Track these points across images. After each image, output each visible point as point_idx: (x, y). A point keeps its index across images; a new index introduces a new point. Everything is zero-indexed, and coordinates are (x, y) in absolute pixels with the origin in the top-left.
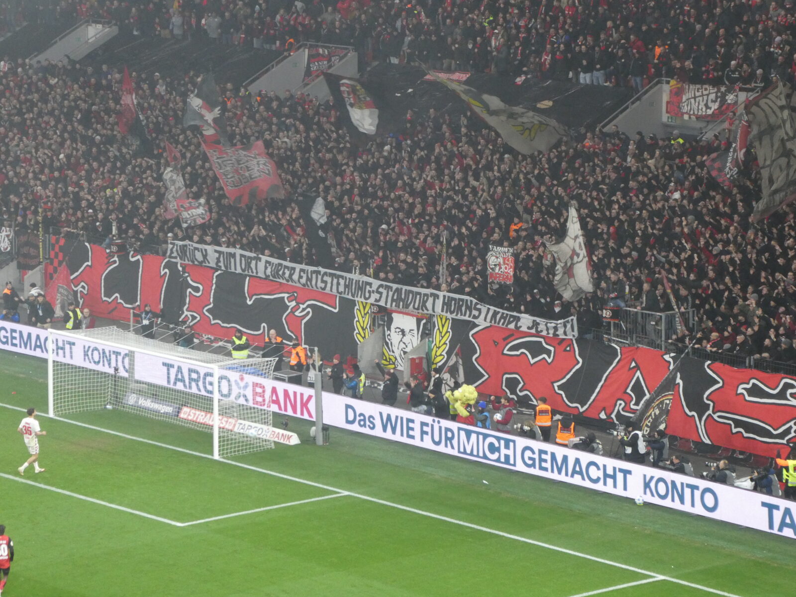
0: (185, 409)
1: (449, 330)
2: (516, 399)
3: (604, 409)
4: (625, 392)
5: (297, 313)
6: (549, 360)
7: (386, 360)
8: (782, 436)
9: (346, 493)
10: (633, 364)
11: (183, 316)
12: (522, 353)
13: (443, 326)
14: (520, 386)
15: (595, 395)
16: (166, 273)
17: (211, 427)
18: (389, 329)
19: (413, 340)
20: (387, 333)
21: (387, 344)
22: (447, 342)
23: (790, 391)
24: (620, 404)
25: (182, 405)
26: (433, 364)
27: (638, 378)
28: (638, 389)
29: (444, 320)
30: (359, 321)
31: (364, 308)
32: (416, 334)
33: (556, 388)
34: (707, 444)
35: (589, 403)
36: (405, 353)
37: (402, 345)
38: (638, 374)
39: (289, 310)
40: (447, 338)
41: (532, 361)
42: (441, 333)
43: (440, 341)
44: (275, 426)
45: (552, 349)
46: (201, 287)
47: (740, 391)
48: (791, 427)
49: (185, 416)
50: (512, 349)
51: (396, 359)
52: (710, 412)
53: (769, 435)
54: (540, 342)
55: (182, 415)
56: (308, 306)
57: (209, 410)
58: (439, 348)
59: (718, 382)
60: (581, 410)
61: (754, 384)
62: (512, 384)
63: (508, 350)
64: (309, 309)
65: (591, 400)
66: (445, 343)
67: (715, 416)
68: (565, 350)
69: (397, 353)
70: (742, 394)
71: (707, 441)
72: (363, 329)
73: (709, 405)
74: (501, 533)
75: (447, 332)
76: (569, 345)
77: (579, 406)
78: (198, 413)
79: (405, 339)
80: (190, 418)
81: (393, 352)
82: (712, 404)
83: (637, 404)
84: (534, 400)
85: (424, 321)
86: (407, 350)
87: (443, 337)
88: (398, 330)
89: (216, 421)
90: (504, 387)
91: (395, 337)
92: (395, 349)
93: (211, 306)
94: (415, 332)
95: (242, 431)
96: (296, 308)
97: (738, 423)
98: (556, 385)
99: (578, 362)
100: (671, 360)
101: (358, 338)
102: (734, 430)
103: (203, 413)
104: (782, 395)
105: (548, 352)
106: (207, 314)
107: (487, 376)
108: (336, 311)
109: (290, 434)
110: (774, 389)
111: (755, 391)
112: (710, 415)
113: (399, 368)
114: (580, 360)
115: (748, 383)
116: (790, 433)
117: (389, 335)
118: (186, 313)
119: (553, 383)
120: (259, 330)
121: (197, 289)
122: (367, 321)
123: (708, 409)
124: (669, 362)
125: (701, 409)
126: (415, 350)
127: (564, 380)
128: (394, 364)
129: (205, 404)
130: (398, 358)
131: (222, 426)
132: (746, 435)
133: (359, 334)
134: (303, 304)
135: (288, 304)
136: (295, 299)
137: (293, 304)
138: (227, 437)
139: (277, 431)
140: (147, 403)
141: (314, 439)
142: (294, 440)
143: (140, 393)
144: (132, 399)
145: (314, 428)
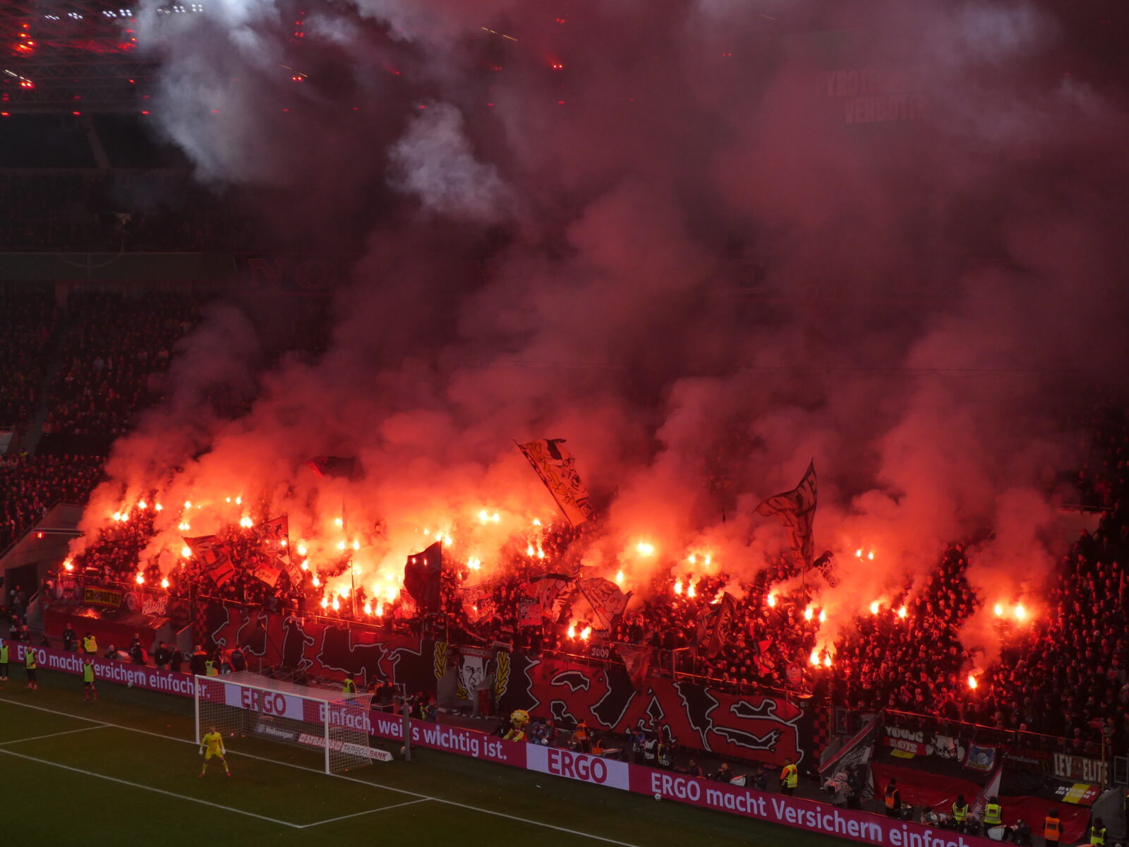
0: (303, 735)
1: (509, 668)
2: (561, 720)
3: (629, 726)
4: (645, 713)
5: (389, 658)
6: (586, 689)
7: (459, 692)
8: (765, 744)
9: (430, 798)
10: (650, 691)
11: (300, 662)
12: (566, 684)
13: (504, 665)
14: (564, 709)
15: (622, 715)
16: (287, 628)
17: (323, 749)
18: (462, 668)
19: (480, 677)
20: (460, 671)
21: (460, 679)
22: (507, 677)
23: (770, 709)
24: (641, 722)
25: (301, 732)
26: (496, 695)
27: (654, 701)
28: (655, 711)
29: (504, 660)
30: (437, 662)
31: (442, 650)
32: (482, 672)
33: (592, 711)
34: (709, 752)
35: (618, 721)
36: (474, 686)
37: (472, 681)
38: (654, 698)
39: (383, 656)
40: (507, 674)
41: (573, 690)
42: (502, 670)
43: (501, 677)
44: (371, 746)
45: (588, 680)
46: (313, 640)
47: (732, 709)
48: (771, 737)
49: (303, 741)
50: (557, 681)
51: (467, 692)
52: (710, 727)
53: (756, 743)
54: (579, 675)
55: (300, 740)
56: (397, 652)
57: (323, 736)
58: (501, 682)
59: (716, 703)
60: (611, 727)
61: (742, 704)
62: (558, 709)
63: (555, 682)
64: (398, 655)
65: (619, 719)
66: (505, 678)
67: (714, 730)
68: (598, 681)
69: (468, 686)
70: (734, 712)
71: (709, 750)
72: (441, 668)
73: (709, 721)
74: (552, 827)
75: (507, 669)
76: (602, 677)
77: (610, 725)
78: (313, 737)
79: (474, 676)
80: (306, 742)
81: (465, 686)
82: (711, 721)
83: (654, 721)
84: (575, 721)
85: (489, 661)
86: (476, 684)
87: (503, 674)
88: (468, 668)
89: (327, 744)
90: (552, 711)
91: (466, 675)
92: (467, 684)
93: (322, 654)
94: (482, 669)
95: (347, 751)
96: (389, 653)
97: (732, 735)
98: (592, 708)
99: (608, 690)
100: (679, 688)
101: (438, 676)
102: (729, 741)
103: (317, 738)
104: (764, 712)
105: (585, 683)
106: (319, 660)
107: (538, 703)
108: (420, 654)
109: (385, 752)
110: (757, 708)
111: (743, 709)
112: (710, 729)
113: (470, 698)
114: (610, 689)
115: (738, 704)
116: (771, 741)
117: (462, 672)
118: (303, 660)
119: (589, 707)
120: (360, 672)
121: (310, 641)
122: (444, 662)
123: (709, 725)
124: (677, 689)
125: (704, 724)
126: (482, 684)
127: (598, 704)
128: (466, 695)
130: (469, 691)
131: (331, 747)
132: (738, 744)
133: (438, 672)
134: (394, 651)
135: (382, 651)
136: (387, 647)
137: (386, 651)
138: (335, 756)
139: (375, 750)
140: (272, 731)
141: (404, 755)
142: (388, 757)
143: (267, 723)
144: (261, 728)
145: (404, 748)
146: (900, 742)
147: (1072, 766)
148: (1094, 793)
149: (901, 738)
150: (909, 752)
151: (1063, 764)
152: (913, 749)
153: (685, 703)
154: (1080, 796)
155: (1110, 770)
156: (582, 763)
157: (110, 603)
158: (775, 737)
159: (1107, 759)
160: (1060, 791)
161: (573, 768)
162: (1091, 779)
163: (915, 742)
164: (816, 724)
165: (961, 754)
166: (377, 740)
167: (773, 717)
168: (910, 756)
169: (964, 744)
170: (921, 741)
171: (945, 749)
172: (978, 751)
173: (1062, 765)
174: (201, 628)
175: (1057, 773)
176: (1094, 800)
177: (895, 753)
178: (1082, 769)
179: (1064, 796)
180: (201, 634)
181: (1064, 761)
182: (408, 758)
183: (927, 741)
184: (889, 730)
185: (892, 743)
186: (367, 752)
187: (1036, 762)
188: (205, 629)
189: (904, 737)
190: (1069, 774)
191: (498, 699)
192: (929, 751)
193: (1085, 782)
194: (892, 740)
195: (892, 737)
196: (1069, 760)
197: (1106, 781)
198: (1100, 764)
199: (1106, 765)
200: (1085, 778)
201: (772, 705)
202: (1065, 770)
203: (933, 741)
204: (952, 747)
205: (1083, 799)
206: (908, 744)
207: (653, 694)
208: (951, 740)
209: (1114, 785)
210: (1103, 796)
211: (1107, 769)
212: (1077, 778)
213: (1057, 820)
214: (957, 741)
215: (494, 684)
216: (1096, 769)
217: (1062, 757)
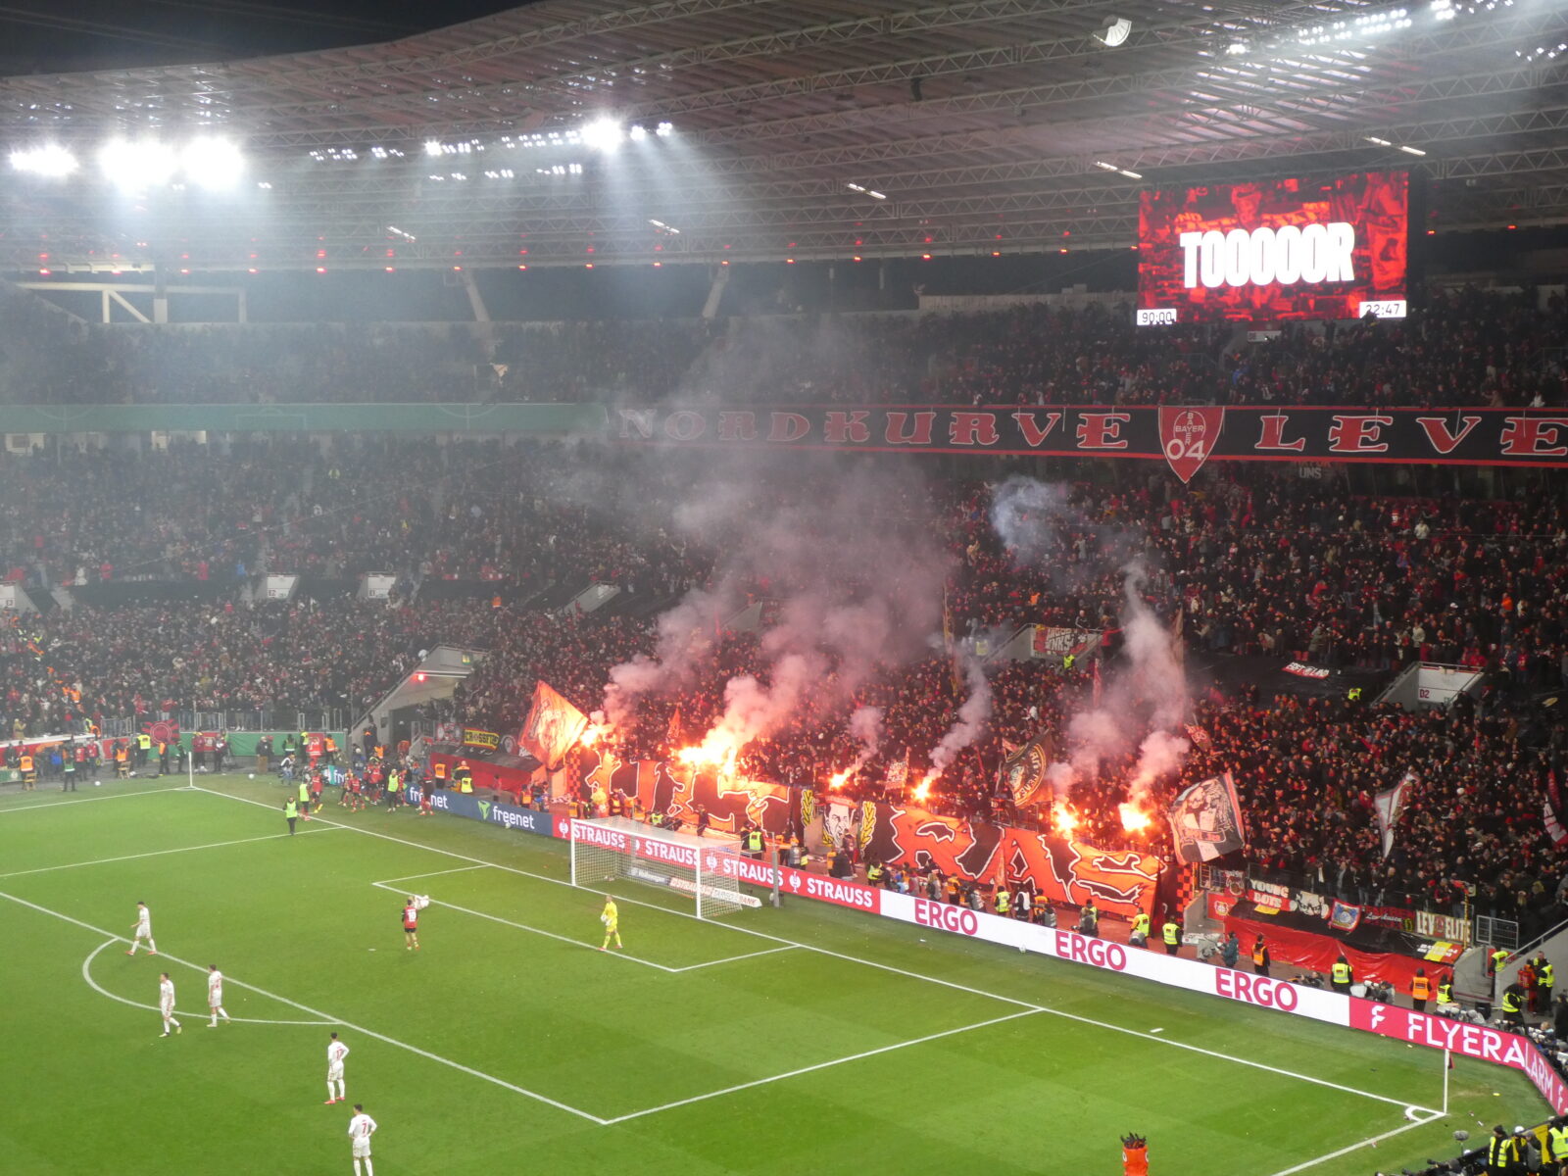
0: (674, 880)
1: (874, 817)
3: (993, 877)
4: (1009, 864)
5: (758, 806)
6: (951, 840)
8: (1130, 897)
9: (799, 945)
10: (1015, 843)
12: (930, 834)
13: (869, 814)
14: (929, 860)
15: (986, 866)
17: (695, 894)
18: (828, 816)
19: (846, 825)
20: (827, 819)
21: (827, 827)
22: (873, 826)
23: (1134, 863)
24: (1006, 873)
25: (672, 876)
26: (862, 843)
27: (1019, 853)
28: (1019, 861)
30: (804, 809)
32: (848, 820)
33: (957, 861)
34: (1072, 904)
35: (982, 872)
36: (840, 834)
37: (838, 828)
38: (1019, 850)
39: (752, 803)
40: (873, 823)
41: (938, 841)
42: (867, 819)
43: (867, 825)
44: (741, 892)
45: (953, 831)
46: (685, 787)
47: (1096, 862)
48: (1135, 891)
49: (674, 885)
50: (922, 831)
51: (833, 839)
52: (1074, 879)
53: (1119, 897)
54: (944, 826)
55: (672, 884)
56: (766, 800)
57: (693, 880)
58: (866, 830)
59: (1078, 857)
60: (976, 878)
61: (1106, 857)
62: (923, 859)
63: (919, 832)
64: (767, 803)
65: (983, 870)
66: (871, 827)
67: (1078, 883)
68: (963, 833)
69: (834, 834)
70: (1098, 865)
71: (1072, 902)
72: (809, 815)
73: (1073, 874)
74: (917, 976)
75: (873, 819)
76: (967, 828)
77: (974, 875)
78: (684, 882)
79: (841, 824)
80: (678, 886)
81: (831, 834)
82: (1075, 873)
83: (1018, 873)
85: (855, 810)
86: (842, 832)
87: (869, 823)
88: (834, 817)
89: (699, 889)
90: (917, 861)
91: (832, 822)
92: (833, 832)
93: (693, 801)
94: (848, 818)
95: (718, 897)
96: (757, 800)
97: (1095, 888)
98: (956, 859)
99: (973, 841)
101: (805, 822)
102: (1093, 893)
103: (689, 883)
104: (1127, 866)
105: (950, 834)
106: (689, 805)
107: (903, 853)
108: (787, 802)
109: (754, 899)
110: (1121, 861)
111: (1107, 862)
112: (1074, 882)
114: (974, 839)
115: (1102, 857)
116: (1136, 895)
118: (673, 805)
119: (954, 857)
120: (727, 817)
121: (680, 788)
122: (811, 810)
123: (1073, 877)
124: (1041, 841)
125: (1067, 877)
126: (847, 832)
127: (963, 855)
128: (831, 841)
129: (688, 873)
130: (836, 839)
131: (703, 893)
132: (1101, 897)
133: (806, 819)
134: (762, 798)
135: (751, 799)
136: (757, 795)
137: (755, 798)
138: (708, 903)
139: (744, 896)
140: (645, 875)
141: (773, 902)
142: (757, 903)
143: (640, 867)
144: (634, 872)
145: (772, 895)
146: (1265, 896)
147: (1435, 925)
148: (1456, 951)
149: (1266, 892)
150: (1273, 907)
151: (1426, 921)
152: (1277, 903)
153: (1049, 855)
154: (1442, 954)
155: (1473, 928)
156: (951, 914)
157: (489, 744)
158: (1138, 891)
159: (1469, 918)
160: (1422, 948)
161: (942, 919)
162: (1453, 937)
163: (1279, 896)
164: (1180, 878)
165: (1325, 912)
166: (748, 886)
167: (1137, 872)
168: (1274, 912)
169: (1330, 903)
170: (1285, 896)
171: (1310, 905)
172: (1341, 910)
173: (1425, 924)
174: (575, 772)
175: (1419, 930)
176: (1456, 958)
177: (1258, 909)
178: (1445, 927)
179: (1425, 954)
180: (575, 778)
181: (1427, 919)
182: (777, 904)
183: (1292, 896)
184: (1255, 883)
185: (1257, 898)
186: (738, 898)
187: (1400, 920)
188: (578, 773)
189: (1269, 891)
190: (1431, 932)
191: (863, 847)
192: (1293, 906)
193: (1447, 940)
194: (1256, 894)
195: (1257, 890)
196: (1432, 917)
197: (1468, 940)
198: (1463, 922)
199: (1469, 923)
200: (1448, 936)
201: (1135, 860)
202: (1427, 928)
203: (1298, 897)
204: (1315, 904)
205: (1445, 957)
206: (1273, 899)
207: (1018, 845)
208: (1317, 896)
209: (1476, 944)
210: (1465, 955)
211: (1470, 928)
212: (1440, 936)
213: (1425, 980)
214: (1322, 899)
215: (860, 832)
216: (1458, 927)
217: (1425, 915)
